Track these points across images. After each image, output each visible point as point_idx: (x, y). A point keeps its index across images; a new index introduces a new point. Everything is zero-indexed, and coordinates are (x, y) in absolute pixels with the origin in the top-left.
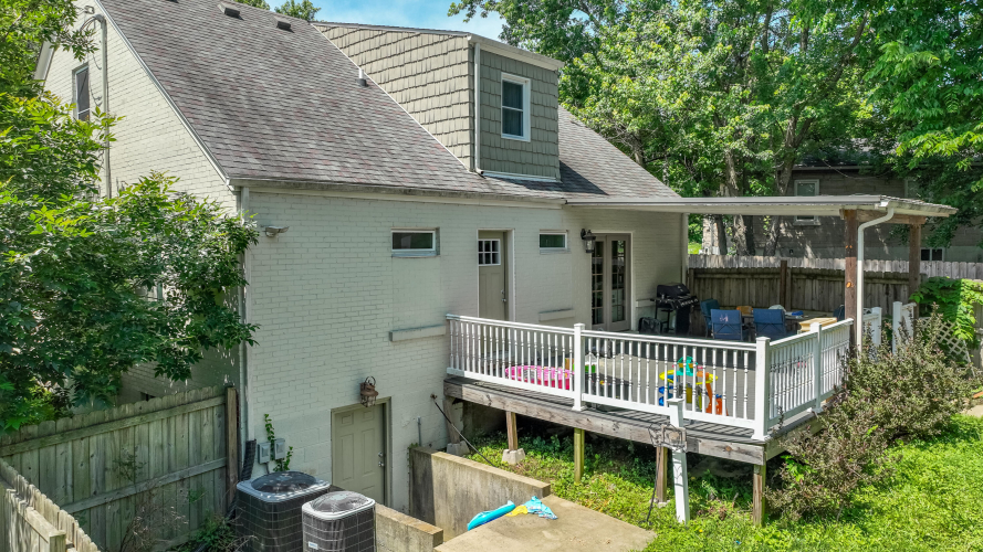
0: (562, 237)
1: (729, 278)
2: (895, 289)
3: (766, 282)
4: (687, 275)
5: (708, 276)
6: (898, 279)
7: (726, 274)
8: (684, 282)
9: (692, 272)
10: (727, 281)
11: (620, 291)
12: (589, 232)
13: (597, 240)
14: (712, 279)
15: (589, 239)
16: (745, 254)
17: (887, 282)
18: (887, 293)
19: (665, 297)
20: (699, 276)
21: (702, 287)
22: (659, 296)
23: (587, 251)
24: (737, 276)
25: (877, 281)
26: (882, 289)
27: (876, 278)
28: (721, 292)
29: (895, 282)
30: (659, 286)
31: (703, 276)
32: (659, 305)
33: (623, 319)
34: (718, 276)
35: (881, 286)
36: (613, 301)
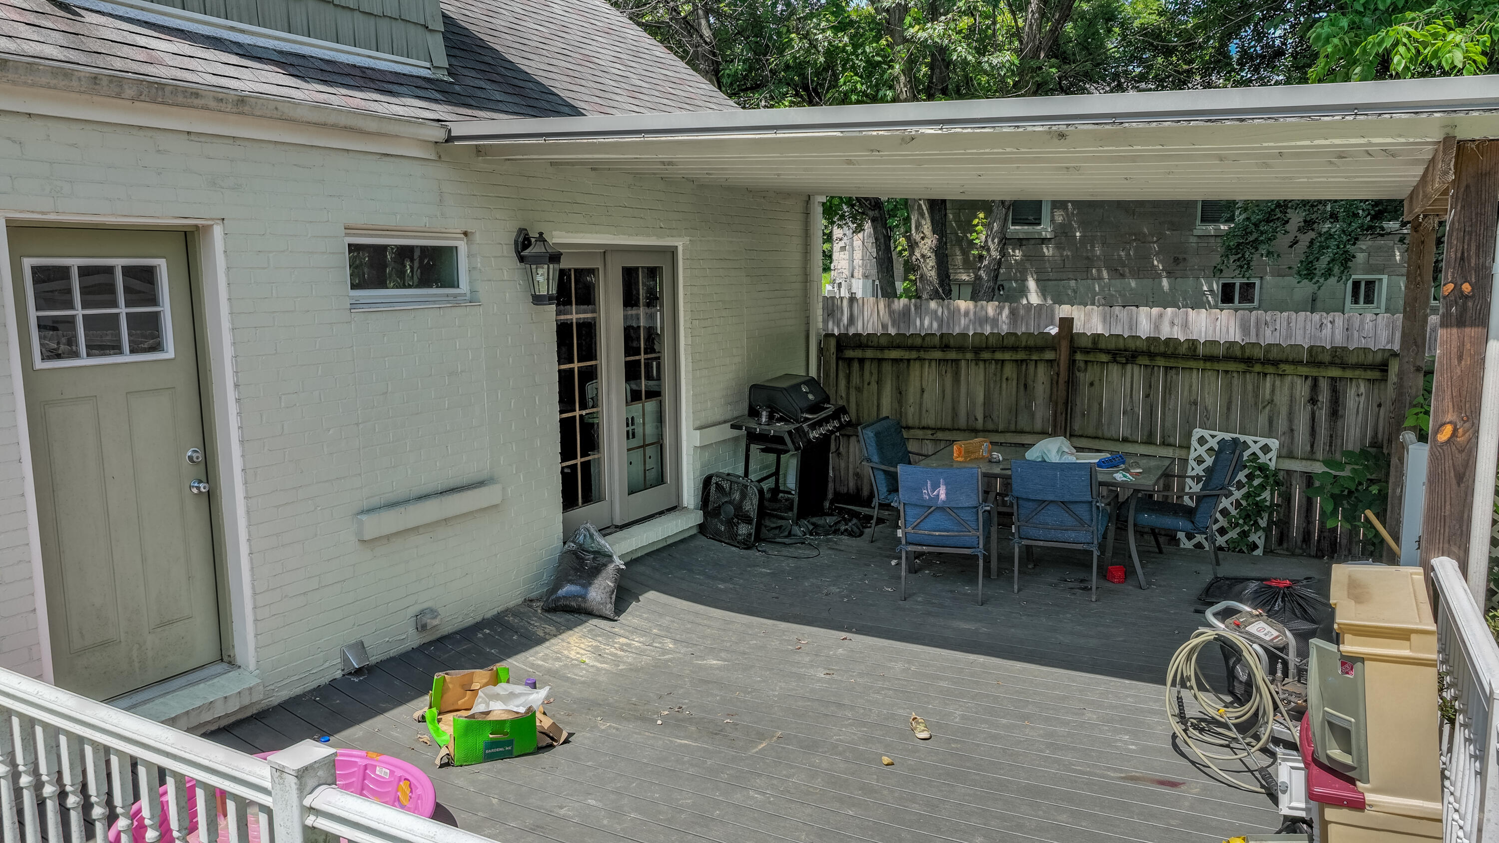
0: (448, 253)
1: (919, 359)
2: (1334, 391)
3: (1009, 371)
4: (821, 351)
5: (869, 354)
6: (1344, 366)
7: (911, 348)
8: (813, 373)
9: (833, 343)
10: (915, 367)
11: (650, 406)
12: (541, 238)
13: (564, 264)
14: (880, 360)
15: (537, 260)
16: (935, 295)
17: (1314, 372)
18: (1313, 401)
19: (771, 417)
20: (850, 354)
21: (856, 380)
22: (753, 413)
23: (538, 300)
24: (938, 355)
25: (1288, 368)
26: (1302, 390)
27: (1286, 362)
28: (900, 394)
29: (1336, 373)
30: (754, 388)
31: (858, 353)
32: (753, 437)
33: (661, 480)
34: (894, 354)
35: (1299, 381)
36: (630, 435)
